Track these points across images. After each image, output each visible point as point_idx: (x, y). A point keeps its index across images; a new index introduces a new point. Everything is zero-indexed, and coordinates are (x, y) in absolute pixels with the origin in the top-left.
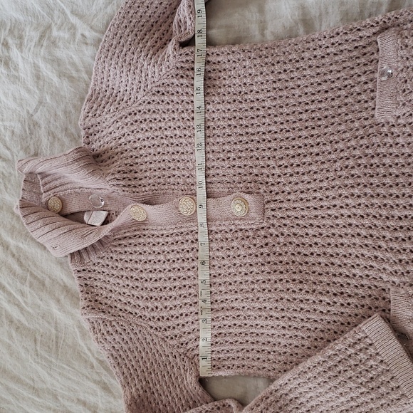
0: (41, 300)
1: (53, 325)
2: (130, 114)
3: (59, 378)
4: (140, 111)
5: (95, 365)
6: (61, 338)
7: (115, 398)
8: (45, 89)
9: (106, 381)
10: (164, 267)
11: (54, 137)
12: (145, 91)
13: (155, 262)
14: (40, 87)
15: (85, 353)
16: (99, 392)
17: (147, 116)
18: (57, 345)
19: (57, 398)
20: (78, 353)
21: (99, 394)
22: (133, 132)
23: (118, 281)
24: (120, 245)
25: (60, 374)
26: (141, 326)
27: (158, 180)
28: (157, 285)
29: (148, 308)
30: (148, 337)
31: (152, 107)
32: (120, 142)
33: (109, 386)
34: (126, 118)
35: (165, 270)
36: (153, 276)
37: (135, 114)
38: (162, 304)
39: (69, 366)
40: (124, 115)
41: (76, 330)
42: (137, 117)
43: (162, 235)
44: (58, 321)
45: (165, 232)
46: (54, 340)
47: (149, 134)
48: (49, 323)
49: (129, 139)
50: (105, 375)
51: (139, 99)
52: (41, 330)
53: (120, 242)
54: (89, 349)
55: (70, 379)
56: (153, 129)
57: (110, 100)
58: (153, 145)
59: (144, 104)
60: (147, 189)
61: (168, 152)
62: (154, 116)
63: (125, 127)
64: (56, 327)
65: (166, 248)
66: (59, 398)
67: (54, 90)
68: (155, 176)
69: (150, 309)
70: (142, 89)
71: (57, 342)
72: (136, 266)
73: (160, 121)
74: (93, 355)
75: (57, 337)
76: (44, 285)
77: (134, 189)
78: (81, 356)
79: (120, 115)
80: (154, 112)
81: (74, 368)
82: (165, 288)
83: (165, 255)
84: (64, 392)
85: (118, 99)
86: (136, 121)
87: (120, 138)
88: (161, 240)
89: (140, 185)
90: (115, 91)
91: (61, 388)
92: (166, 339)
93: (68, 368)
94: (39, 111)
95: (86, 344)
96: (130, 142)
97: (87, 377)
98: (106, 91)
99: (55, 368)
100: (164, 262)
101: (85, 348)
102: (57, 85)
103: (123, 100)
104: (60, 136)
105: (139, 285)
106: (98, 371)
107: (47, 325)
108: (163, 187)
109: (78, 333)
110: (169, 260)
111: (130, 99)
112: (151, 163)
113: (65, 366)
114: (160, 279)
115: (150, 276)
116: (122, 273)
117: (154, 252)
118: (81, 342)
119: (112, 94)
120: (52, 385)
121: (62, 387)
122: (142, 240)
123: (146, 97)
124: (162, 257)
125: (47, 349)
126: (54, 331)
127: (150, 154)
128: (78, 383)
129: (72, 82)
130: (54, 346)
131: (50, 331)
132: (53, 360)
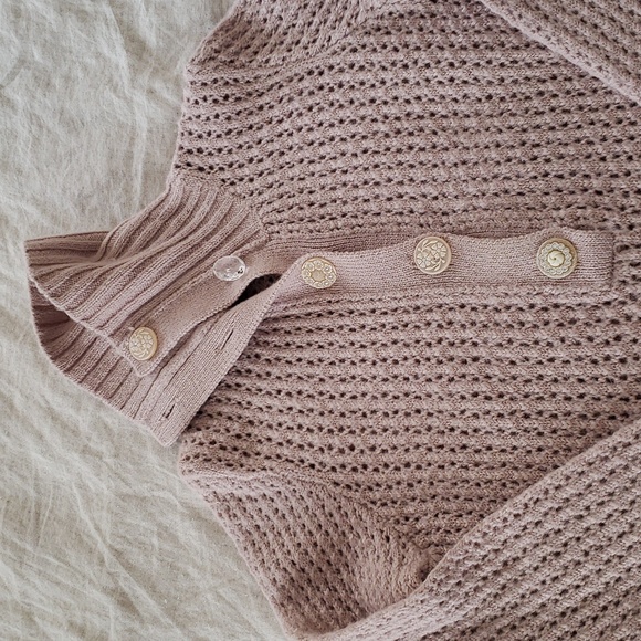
0: (8, 435)
1: (31, 482)
2: (310, 73)
3: (37, 582)
4: (331, 68)
5: (106, 559)
6: (46, 506)
7: (142, 622)
8: (31, 37)
9: (127, 590)
10: (374, 371)
11: (40, 126)
12: (349, 25)
13: (353, 363)
14: (21, 32)
15: (89, 536)
16: (112, 609)
17: (346, 77)
18: (37, 519)
19: (31, 620)
20: (78, 535)
21: (112, 614)
22: (310, 109)
23: (269, 402)
24: (275, 330)
25: (40, 573)
26: (313, 483)
27: (365, 207)
28: (355, 405)
29: (330, 448)
30: (328, 502)
31: (359, 58)
32: (279, 130)
33: (133, 600)
34: (300, 80)
35: (374, 378)
36: (349, 388)
37: (321, 73)
38: (364, 441)
39: (58, 559)
40: (296, 75)
41: (75, 491)
42: (326, 79)
43: (373, 311)
44: (41, 475)
45: (379, 305)
46: (33, 510)
47: (347, 113)
48: (23, 478)
49: (300, 122)
50: (126, 579)
51: (333, 41)
52: (8, 492)
53: (276, 325)
54: (98, 529)
55: (58, 584)
56: (356, 103)
57: (272, 41)
58: (353, 136)
59: (343, 53)
60: (340, 225)
61: (388, 149)
62: (361, 76)
63: (297, 98)
64: (37, 485)
65: (380, 336)
66: (36, 619)
67: (48, 37)
68: (356, 198)
69: (335, 450)
70: (344, 21)
71: (38, 514)
72: (310, 371)
73: (373, 86)
74: (104, 541)
75: (38, 505)
76: (12, 407)
77: (311, 226)
78: (81, 541)
79: (289, 74)
80: (362, 68)
81: (68, 564)
82: (374, 412)
83: (377, 350)
84: (47, 609)
85: (288, 40)
86: (321, 88)
87: (280, 121)
88: (369, 321)
89: (323, 217)
90: (284, 24)
91: (41, 601)
92: (370, 506)
93: (57, 563)
94: (17, 78)
95: (92, 519)
96: (300, 129)
97: (90, 581)
98: (265, 20)
99: (30, 563)
100: (374, 363)
101: (91, 527)
102: (54, 27)
103: (298, 43)
104: (50, 125)
105: (315, 407)
106: (112, 570)
107: (18, 481)
108: (375, 220)
109: (78, 497)
110: (385, 360)
111: (314, 41)
112: (346, 172)
113: (51, 559)
114: (364, 395)
115: (342, 388)
116: (278, 385)
117: (352, 344)
118: (83, 514)
119: (276, 29)
120: (24, 594)
121: (43, 598)
122: (325, 322)
123: (350, 39)
124: (369, 354)
125: (17, 525)
126: (32, 493)
127: (343, 154)
128: (73, 592)
129: (84, 20)
130: (32, 521)
131: (25, 492)
132: (29, 548)
